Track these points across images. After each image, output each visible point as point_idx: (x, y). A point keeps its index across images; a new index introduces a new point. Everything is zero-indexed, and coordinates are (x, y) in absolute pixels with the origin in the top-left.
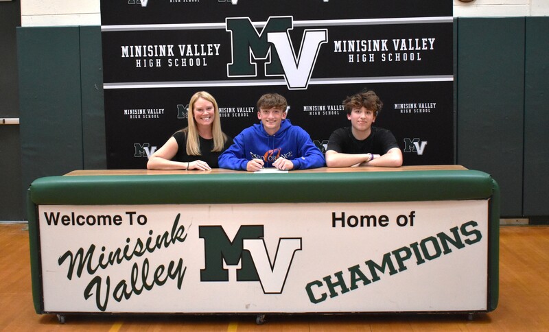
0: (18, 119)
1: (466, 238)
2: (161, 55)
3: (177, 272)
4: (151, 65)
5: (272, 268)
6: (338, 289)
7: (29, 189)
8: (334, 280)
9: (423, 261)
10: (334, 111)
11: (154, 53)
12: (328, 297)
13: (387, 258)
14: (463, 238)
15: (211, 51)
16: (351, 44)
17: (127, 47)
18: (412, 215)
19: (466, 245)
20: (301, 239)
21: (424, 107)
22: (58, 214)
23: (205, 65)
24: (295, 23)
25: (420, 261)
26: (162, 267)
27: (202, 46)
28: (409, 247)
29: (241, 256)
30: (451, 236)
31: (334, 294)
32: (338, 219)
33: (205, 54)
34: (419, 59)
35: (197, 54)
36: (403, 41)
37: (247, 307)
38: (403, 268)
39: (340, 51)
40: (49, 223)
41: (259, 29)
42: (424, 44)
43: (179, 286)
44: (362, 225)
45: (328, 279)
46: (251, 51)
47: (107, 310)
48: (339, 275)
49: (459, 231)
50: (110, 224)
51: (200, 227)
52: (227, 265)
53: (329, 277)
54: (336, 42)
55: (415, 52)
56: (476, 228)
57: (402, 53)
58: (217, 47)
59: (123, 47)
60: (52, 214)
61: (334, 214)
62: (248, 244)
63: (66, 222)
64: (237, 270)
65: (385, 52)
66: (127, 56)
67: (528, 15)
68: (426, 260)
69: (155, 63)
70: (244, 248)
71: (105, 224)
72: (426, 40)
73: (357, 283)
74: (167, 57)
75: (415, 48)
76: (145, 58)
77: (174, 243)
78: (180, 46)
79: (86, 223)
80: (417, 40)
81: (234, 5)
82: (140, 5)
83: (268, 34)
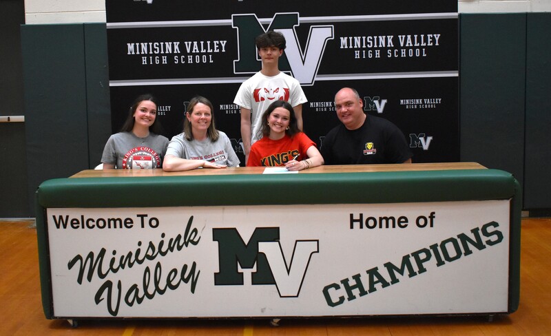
0: (23, 117)
1: (487, 239)
2: (167, 52)
3: (190, 275)
4: (157, 62)
5: (288, 271)
6: (356, 292)
7: (37, 192)
8: (352, 282)
9: (443, 263)
11: (160, 50)
12: (346, 300)
13: (406, 260)
14: (484, 239)
15: (217, 48)
16: (357, 40)
17: (133, 44)
18: (432, 216)
19: (487, 246)
20: (318, 241)
21: (430, 103)
22: (67, 217)
23: (211, 62)
24: (301, 19)
25: (440, 263)
26: (175, 271)
27: (209, 42)
28: (429, 248)
29: (256, 259)
30: (472, 237)
31: (351, 297)
32: (356, 221)
33: (211, 51)
34: (424, 55)
35: (203, 51)
36: (409, 37)
37: (262, 311)
38: (422, 270)
39: (346, 47)
40: (58, 227)
41: (266, 26)
42: (429, 40)
43: (193, 290)
44: (381, 227)
45: (345, 282)
47: (119, 315)
48: (357, 277)
49: (480, 232)
50: (121, 227)
51: (214, 229)
52: (242, 268)
53: (347, 280)
54: (342, 38)
55: (420, 48)
56: (497, 229)
57: (408, 49)
58: (223, 43)
59: (129, 44)
60: (61, 217)
61: (352, 215)
62: (264, 247)
63: (75, 226)
64: (252, 273)
65: (390, 48)
66: (133, 53)
67: (529, 11)
68: (446, 262)
69: (161, 60)
70: (260, 252)
71: (115, 227)
72: (431, 36)
73: (376, 286)
74: (173, 54)
75: (420, 44)
76: (151, 55)
77: (187, 246)
78: (186, 43)
79: (96, 226)
80: (422, 36)
81: (241, 2)
82: (146, 2)
83: (274, 30)
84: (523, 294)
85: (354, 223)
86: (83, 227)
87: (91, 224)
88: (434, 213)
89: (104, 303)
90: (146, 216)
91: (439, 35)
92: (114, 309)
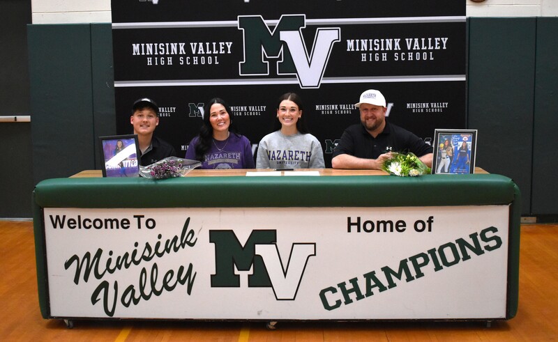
0: (29, 117)
1: (486, 244)
2: (172, 53)
3: (186, 277)
4: (163, 63)
5: (285, 274)
6: (353, 296)
7: (34, 191)
8: (349, 286)
9: (441, 268)
10: (346, 110)
11: (165, 51)
12: (343, 304)
13: (403, 264)
14: (483, 244)
15: (223, 50)
16: (364, 43)
17: (138, 45)
18: (430, 221)
19: (485, 251)
20: (315, 244)
21: (436, 107)
22: (64, 217)
23: (217, 63)
24: (307, 21)
25: (438, 268)
26: (171, 272)
27: (214, 44)
28: (427, 253)
29: (253, 261)
30: (471, 242)
31: (348, 301)
32: (354, 224)
33: (217, 52)
34: (432, 59)
35: (208, 52)
36: (416, 40)
37: (259, 314)
38: (420, 275)
39: (353, 50)
40: (55, 226)
41: (272, 28)
42: (437, 43)
43: (189, 292)
44: (378, 230)
45: (342, 285)
46: (263, 49)
47: (115, 316)
48: (354, 281)
49: (479, 237)
50: (118, 227)
51: (210, 230)
52: (239, 270)
53: (344, 283)
54: (348, 41)
55: (428, 51)
56: (496, 234)
57: (415, 52)
58: (229, 45)
59: (134, 45)
60: (58, 217)
61: (349, 219)
62: (260, 249)
63: (72, 226)
64: (249, 276)
65: (397, 51)
66: (138, 54)
67: (539, 15)
68: (444, 267)
69: (166, 61)
70: (256, 254)
71: (112, 227)
72: (439, 39)
73: (373, 290)
74: (178, 55)
75: (428, 47)
76: (156, 56)
77: (183, 248)
79: (93, 227)
80: (430, 39)
81: (247, 3)
82: (152, 2)
83: (281, 32)
85: (352, 226)
86: (80, 227)
87: (88, 224)
88: (432, 217)
89: (100, 304)
90: (143, 216)
91: (446, 39)
92: (110, 309)
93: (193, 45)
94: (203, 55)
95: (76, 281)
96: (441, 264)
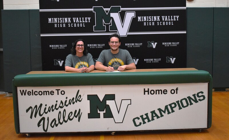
0: (2, 49)
1: (199, 98)
2: (65, 22)
3: (78, 115)
4: (61, 26)
5: (119, 112)
6: (146, 120)
7: (13, 80)
8: (145, 117)
9: (181, 108)
10: (138, 46)
11: (62, 21)
12: (142, 124)
13: (166, 107)
15: (87, 21)
16: (145, 18)
17: (51, 19)
18: (177, 89)
19: (199, 101)
20: (131, 100)
21: (174, 44)
22: (26, 90)
23: (84, 26)
24: (122, 9)
25: (180, 108)
26: (72, 113)
27: (83, 18)
28: (176, 102)
29: (105, 107)
30: (193, 98)
31: (144, 123)
32: (146, 91)
33: (84, 22)
34: (172, 24)
35: (81, 22)
36: (166, 17)
37: (108, 129)
38: (173, 111)
39: (140, 21)
40: (22, 95)
41: (107, 12)
42: (174, 18)
43: (79, 121)
44: (156, 94)
45: (142, 116)
46: (103, 20)
48: (147, 114)
49: (196, 96)
50: (49, 94)
51: (88, 95)
52: (100, 111)
54: (138, 17)
55: (171, 21)
56: (203, 94)
57: (166, 22)
58: (89, 19)
59: (49, 19)
60: (23, 91)
61: (144, 89)
62: (108, 102)
63: (29, 94)
64: (104, 113)
65: (158, 21)
66: (51, 22)
67: (214, 6)
69: (63, 25)
70: (107, 104)
71: (46, 94)
72: (175, 16)
73: (154, 118)
74: (68, 23)
75: (171, 19)
76: (58, 23)
77: (76, 102)
78: (73, 18)
79: (38, 94)
80: (172, 16)
81: (97, 1)
82: (57, 1)
83: (111, 13)
84: (213, 121)
85: (146, 92)
86: (33, 95)
87: (36, 93)
88: (178, 88)
89: (41, 127)
90: (60, 90)
91: (178, 16)
92: (46, 129)
93: (74, 19)
94: (78, 23)
95: (31, 117)
96: (181, 107)
